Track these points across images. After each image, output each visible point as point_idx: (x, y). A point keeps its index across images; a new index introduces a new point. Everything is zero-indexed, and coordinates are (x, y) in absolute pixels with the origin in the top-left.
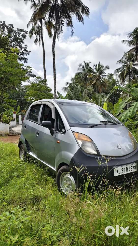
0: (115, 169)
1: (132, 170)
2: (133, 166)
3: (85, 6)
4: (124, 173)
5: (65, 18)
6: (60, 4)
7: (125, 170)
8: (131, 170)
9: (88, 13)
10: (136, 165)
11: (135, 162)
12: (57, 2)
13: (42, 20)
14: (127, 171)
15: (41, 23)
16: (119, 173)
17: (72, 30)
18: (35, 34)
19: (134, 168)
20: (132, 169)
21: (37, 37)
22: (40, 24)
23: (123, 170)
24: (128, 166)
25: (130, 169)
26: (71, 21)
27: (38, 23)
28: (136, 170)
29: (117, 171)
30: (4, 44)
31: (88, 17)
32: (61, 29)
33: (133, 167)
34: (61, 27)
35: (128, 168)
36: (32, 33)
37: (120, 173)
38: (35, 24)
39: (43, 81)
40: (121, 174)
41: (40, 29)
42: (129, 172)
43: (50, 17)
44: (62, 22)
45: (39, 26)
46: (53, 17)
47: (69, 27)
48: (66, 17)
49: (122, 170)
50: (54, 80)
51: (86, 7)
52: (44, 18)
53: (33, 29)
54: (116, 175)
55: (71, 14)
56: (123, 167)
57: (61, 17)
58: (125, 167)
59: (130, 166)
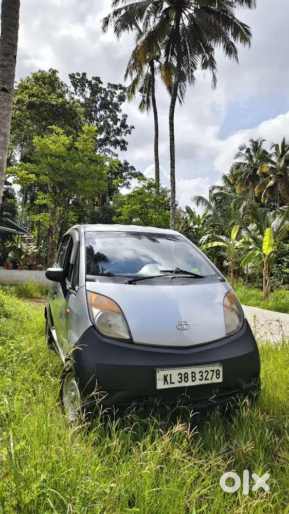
0: (160, 375)
1: (210, 379)
2: (211, 371)
3: (241, 23)
4: (183, 384)
5: (198, 53)
6: (188, 26)
7: (187, 377)
8: (206, 379)
9: (248, 37)
10: (221, 369)
11: (221, 362)
12: (181, 22)
13: (155, 61)
14: (193, 381)
15: (153, 69)
16: (169, 382)
17: (214, 76)
18: (141, 91)
19: (215, 374)
20: (209, 377)
21: (144, 97)
22: (149, 71)
23: (183, 378)
24: (197, 370)
25: (202, 376)
26: (212, 58)
27: (146, 69)
28: (220, 380)
29: (165, 377)
30: (73, 118)
31: (248, 45)
32: (192, 76)
33: (211, 373)
34: (192, 71)
35: (197, 373)
36: (133, 91)
37: (174, 383)
38: (141, 72)
39: (150, 186)
40: (177, 385)
41: (150, 80)
42: (198, 382)
43: (167, 54)
44: (192, 62)
45: (147, 75)
46: (173, 54)
47: (208, 71)
48: (200, 51)
49: (180, 376)
50: (171, 181)
51: (243, 25)
52: (157, 58)
53: (135, 82)
54: (160, 385)
55: (212, 43)
56: (183, 371)
57: (191, 53)
58: (189, 370)
59: (204, 369)
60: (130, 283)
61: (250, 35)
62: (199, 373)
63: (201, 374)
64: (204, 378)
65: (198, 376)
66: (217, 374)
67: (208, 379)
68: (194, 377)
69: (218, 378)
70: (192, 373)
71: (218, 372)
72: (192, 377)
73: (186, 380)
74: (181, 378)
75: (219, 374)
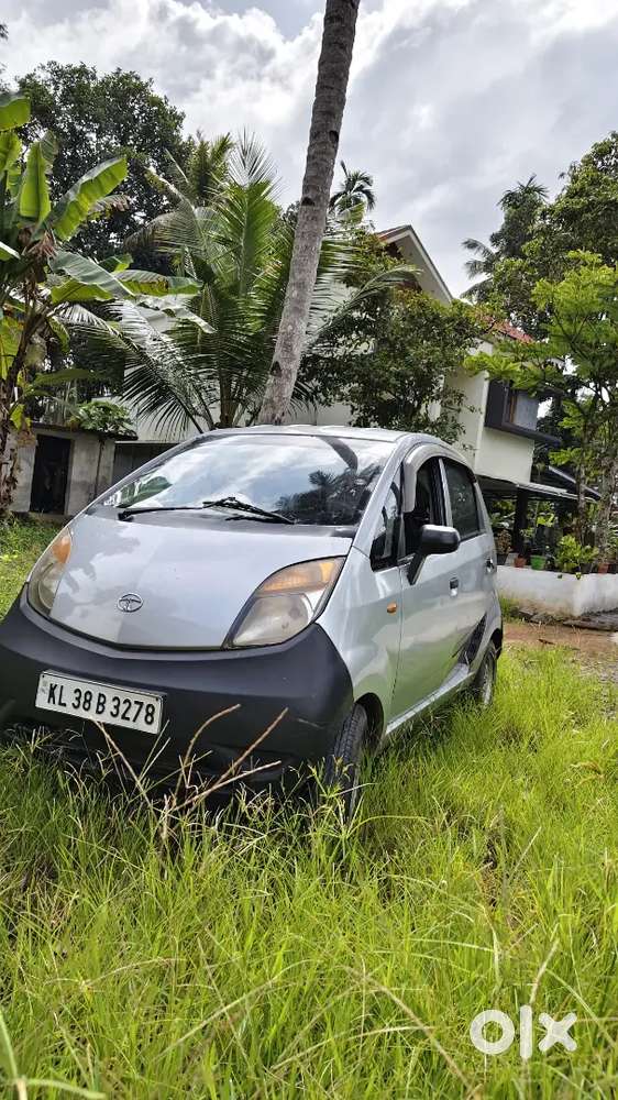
0: (47, 680)
1: (132, 719)
2: (138, 703)
4: (81, 713)
7: (89, 702)
8: (124, 717)
10: (158, 706)
11: (161, 691)
14: (99, 712)
16: (57, 701)
19: (143, 713)
20: (131, 715)
23: (82, 701)
24: (110, 692)
25: (117, 707)
28: (152, 729)
29: (52, 689)
33: (135, 708)
35: (109, 698)
37: (64, 705)
40: (69, 710)
42: (107, 719)
49: (77, 695)
54: (42, 702)
56: (84, 686)
58: (96, 689)
59: (124, 694)
62: (114, 700)
63: (116, 703)
64: (121, 713)
65: (110, 706)
66: (148, 714)
67: (128, 719)
68: (103, 704)
69: (150, 723)
70: (100, 695)
71: (150, 710)
72: (99, 704)
73: (87, 706)
74: (78, 699)
75: (151, 715)
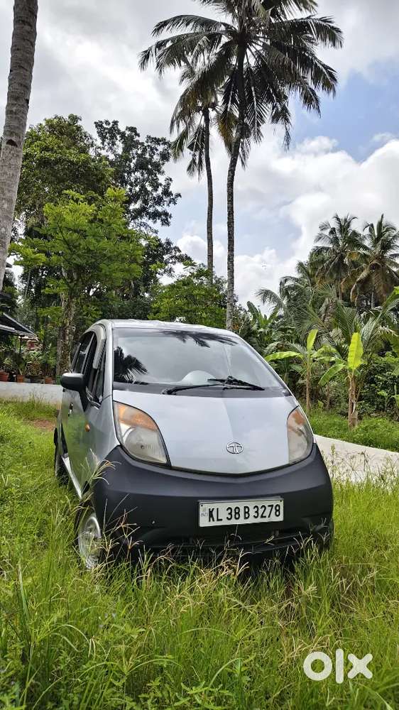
0: (204, 508)
1: (267, 516)
2: (269, 506)
3: (323, 65)
4: (234, 522)
5: (267, 101)
6: (254, 67)
7: (238, 513)
8: (262, 517)
9: (332, 83)
10: (282, 504)
11: (282, 495)
12: (245, 61)
13: (210, 109)
14: (246, 518)
15: (207, 120)
16: (215, 519)
17: (287, 133)
18: (191, 147)
19: (274, 510)
20: (266, 514)
21: (194, 155)
22: (203, 122)
23: (233, 514)
24: (251, 504)
25: (257, 512)
26: (285, 109)
27: (199, 119)
28: (281, 518)
29: (211, 512)
30: (99, 181)
31: (331, 93)
32: (259, 131)
33: (268, 509)
34: (259, 125)
35: (251, 508)
36: (181, 148)
37: (221, 520)
38: (189, 125)
39: (200, 273)
40: (225, 522)
41: (203, 135)
42: (251, 520)
43: (226, 101)
44: (260, 114)
45: (200, 128)
46: (234, 101)
47: (280, 126)
48: (270, 99)
49: (229, 511)
50: (229, 269)
51: (326, 68)
52: (214, 106)
53: (184, 136)
54: (204, 522)
55: (286, 89)
56: (233, 505)
57: (257, 101)
58: (241, 505)
59: (260, 503)
60: (170, 393)
61: (336, 80)
62: (254, 508)
63: (256, 509)
64: (260, 515)
65: (252, 512)
66: (277, 511)
67: (265, 517)
68: (248, 513)
69: (278, 516)
70: (245, 507)
71: (278, 508)
72: (245, 513)
73: (237, 516)
74: (230, 514)
75: (279, 510)
